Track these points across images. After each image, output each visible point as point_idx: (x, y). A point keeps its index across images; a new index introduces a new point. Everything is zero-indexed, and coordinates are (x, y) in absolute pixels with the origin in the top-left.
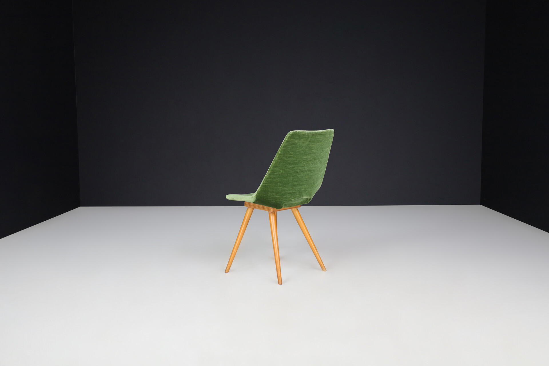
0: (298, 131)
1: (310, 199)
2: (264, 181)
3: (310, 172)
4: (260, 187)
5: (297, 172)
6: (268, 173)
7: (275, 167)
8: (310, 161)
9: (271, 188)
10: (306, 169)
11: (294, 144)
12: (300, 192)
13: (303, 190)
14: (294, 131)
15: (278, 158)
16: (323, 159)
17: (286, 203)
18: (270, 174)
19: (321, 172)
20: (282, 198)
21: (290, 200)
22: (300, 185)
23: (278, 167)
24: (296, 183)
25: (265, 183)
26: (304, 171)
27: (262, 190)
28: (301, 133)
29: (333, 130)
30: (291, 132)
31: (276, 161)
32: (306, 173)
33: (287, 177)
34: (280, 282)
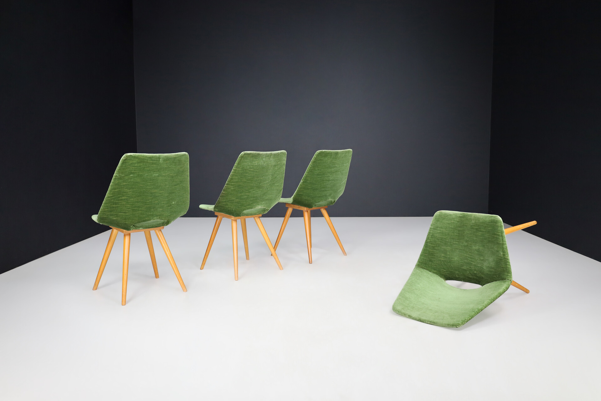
0: (323, 150)
1: (334, 201)
2: (299, 188)
3: (333, 181)
4: (296, 191)
5: (324, 181)
6: (302, 181)
7: (307, 177)
8: (334, 172)
9: (304, 192)
10: (330, 179)
11: (321, 160)
12: (326, 196)
13: (329, 194)
14: (321, 151)
15: (309, 170)
16: (344, 172)
17: (316, 204)
18: (303, 182)
19: (343, 181)
20: (312, 200)
21: (319, 202)
22: (326, 191)
23: (309, 177)
24: (323, 189)
25: (300, 189)
26: (329, 180)
27: (297, 194)
28: (326, 152)
29: (351, 150)
30: (319, 151)
31: (308, 172)
32: (330, 182)
33: (316, 184)
34: (310, 262)
